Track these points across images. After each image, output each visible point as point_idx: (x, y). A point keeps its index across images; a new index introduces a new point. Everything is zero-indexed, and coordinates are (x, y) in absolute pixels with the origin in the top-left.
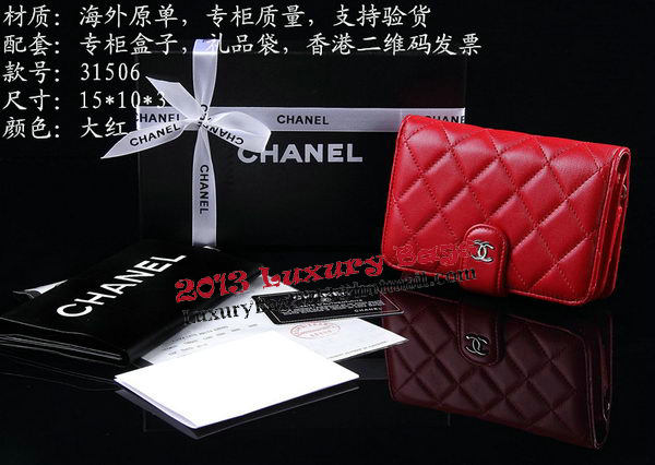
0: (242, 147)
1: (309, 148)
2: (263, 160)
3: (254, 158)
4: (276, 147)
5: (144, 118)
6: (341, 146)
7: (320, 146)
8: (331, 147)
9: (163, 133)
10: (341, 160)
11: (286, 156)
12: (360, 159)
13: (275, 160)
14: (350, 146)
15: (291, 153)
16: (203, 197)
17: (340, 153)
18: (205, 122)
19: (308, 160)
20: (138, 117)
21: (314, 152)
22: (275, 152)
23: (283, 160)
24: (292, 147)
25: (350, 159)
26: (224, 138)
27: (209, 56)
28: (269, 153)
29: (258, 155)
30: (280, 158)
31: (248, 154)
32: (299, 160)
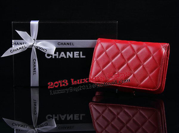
0: (47, 53)
1: (68, 53)
2: (53, 57)
3: (51, 57)
4: (57, 53)
5: (15, 44)
6: (78, 52)
7: (72, 53)
8: (75, 53)
9: (21, 48)
10: (78, 57)
11: (61, 56)
12: (84, 57)
13: (57, 57)
14: (81, 52)
15: (62, 55)
16: (34, 70)
17: (78, 55)
18: (35, 45)
19: (68, 57)
20: (13, 44)
21: (70, 55)
22: (57, 55)
23: (60, 57)
24: (63, 53)
25: (81, 56)
26: (41, 50)
27: (35, 24)
28: (55, 55)
29: (52, 55)
30: (59, 56)
31: (49, 55)
32: (65, 57)
